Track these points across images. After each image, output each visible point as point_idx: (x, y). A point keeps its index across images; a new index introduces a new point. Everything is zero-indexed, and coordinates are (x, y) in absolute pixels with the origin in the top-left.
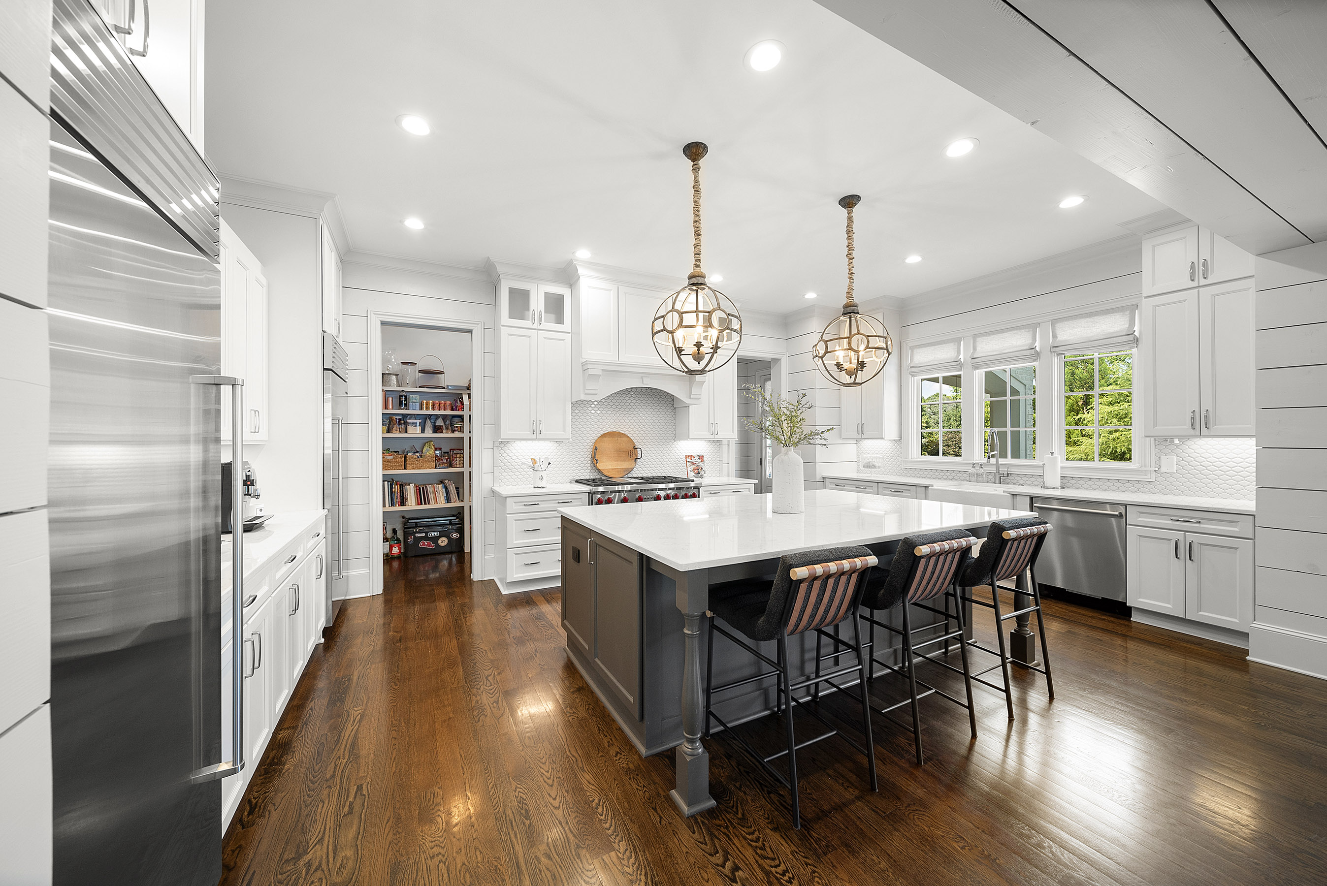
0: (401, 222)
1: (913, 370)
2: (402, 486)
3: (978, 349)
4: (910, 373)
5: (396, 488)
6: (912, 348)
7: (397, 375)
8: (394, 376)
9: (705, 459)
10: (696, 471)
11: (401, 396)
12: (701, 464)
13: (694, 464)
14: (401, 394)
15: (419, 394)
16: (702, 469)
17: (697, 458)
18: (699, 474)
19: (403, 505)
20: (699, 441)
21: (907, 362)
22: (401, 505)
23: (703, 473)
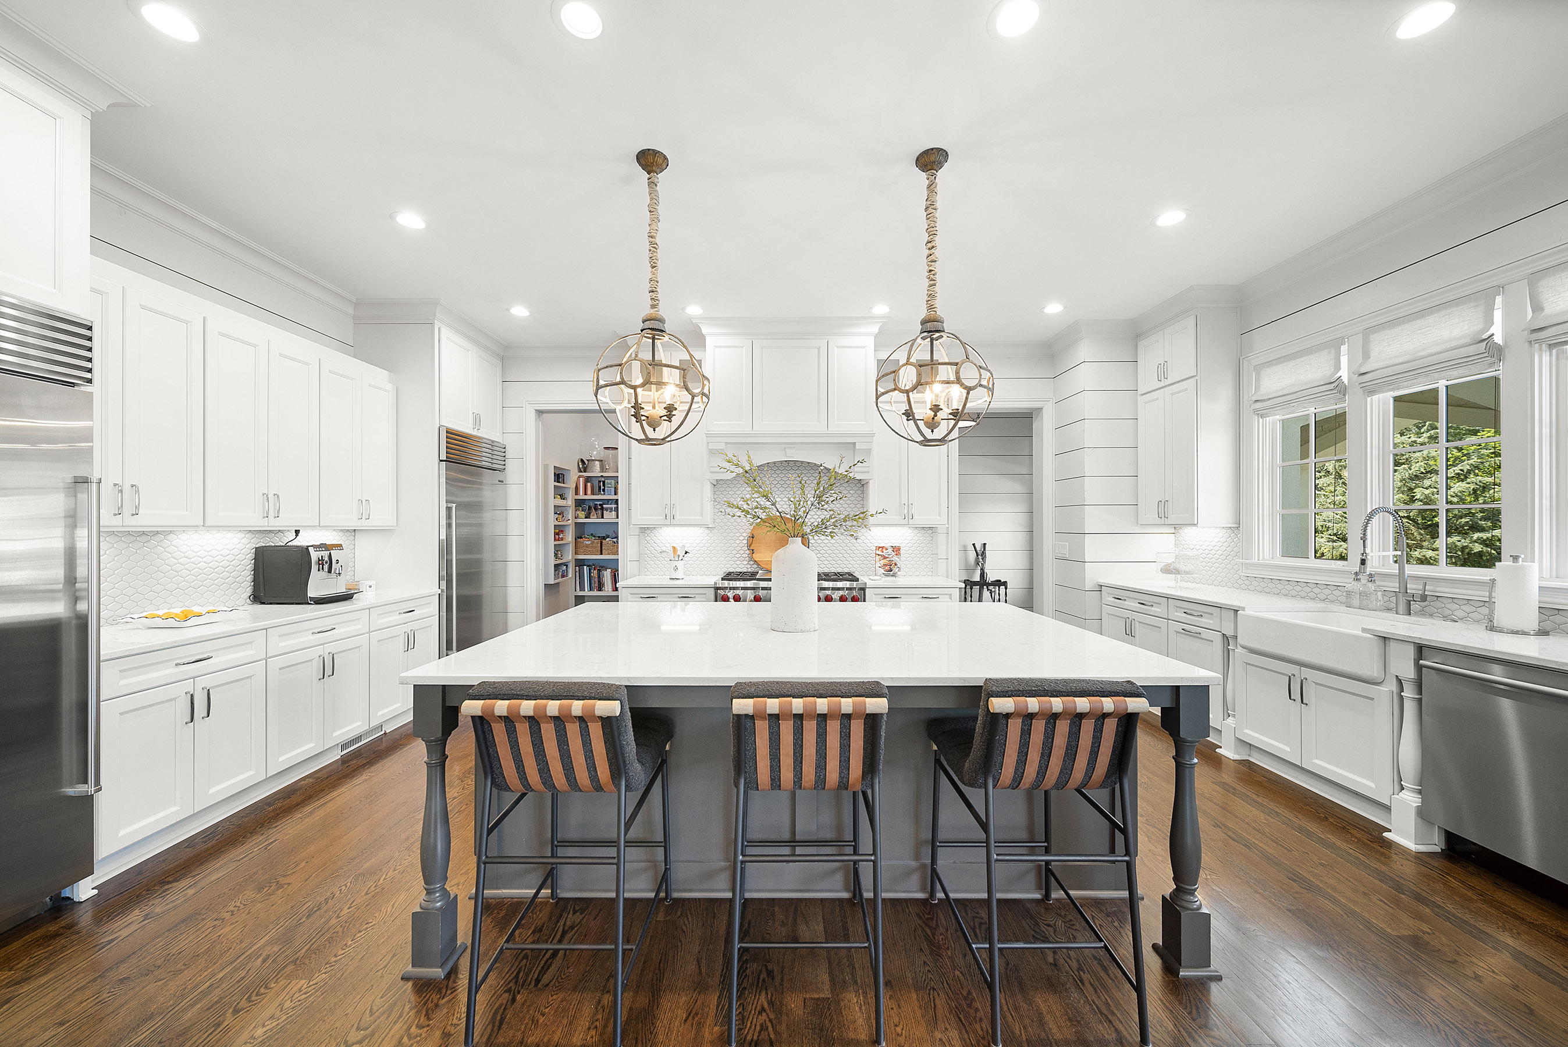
0: (508, 310)
1: (1258, 405)
2: (599, 571)
3: (1374, 354)
4: (1255, 411)
5: (595, 573)
6: (1258, 368)
7: (601, 461)
8: (597, 463)
9: (902, 552)
10: (887, 568)
11: (600, 482)
12: (895, 559)
13: (885, 558)
14: (600, 479)
15: (614, 478)
16: (896, 564)
17: (890, 550)
18: (891, 571)
19: (600, 590)
20: (900, 528)
21: (1249, 394)
22: (599, 591)
23: (897, 570)
